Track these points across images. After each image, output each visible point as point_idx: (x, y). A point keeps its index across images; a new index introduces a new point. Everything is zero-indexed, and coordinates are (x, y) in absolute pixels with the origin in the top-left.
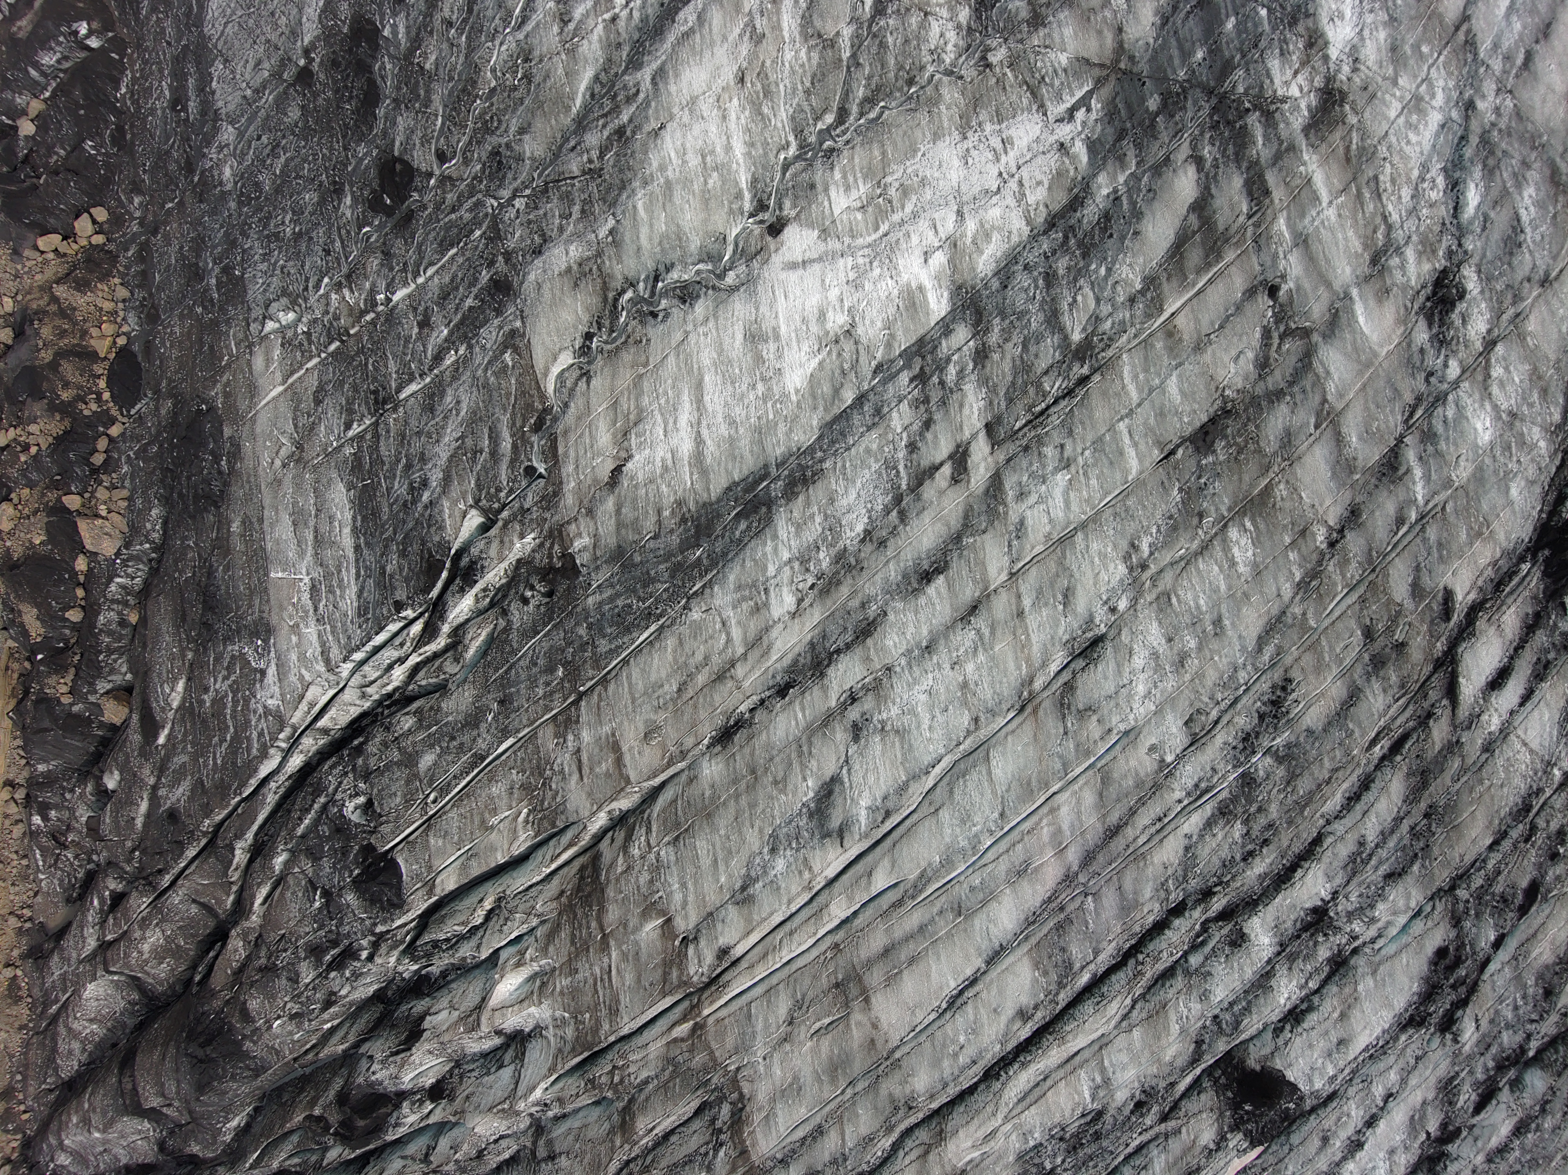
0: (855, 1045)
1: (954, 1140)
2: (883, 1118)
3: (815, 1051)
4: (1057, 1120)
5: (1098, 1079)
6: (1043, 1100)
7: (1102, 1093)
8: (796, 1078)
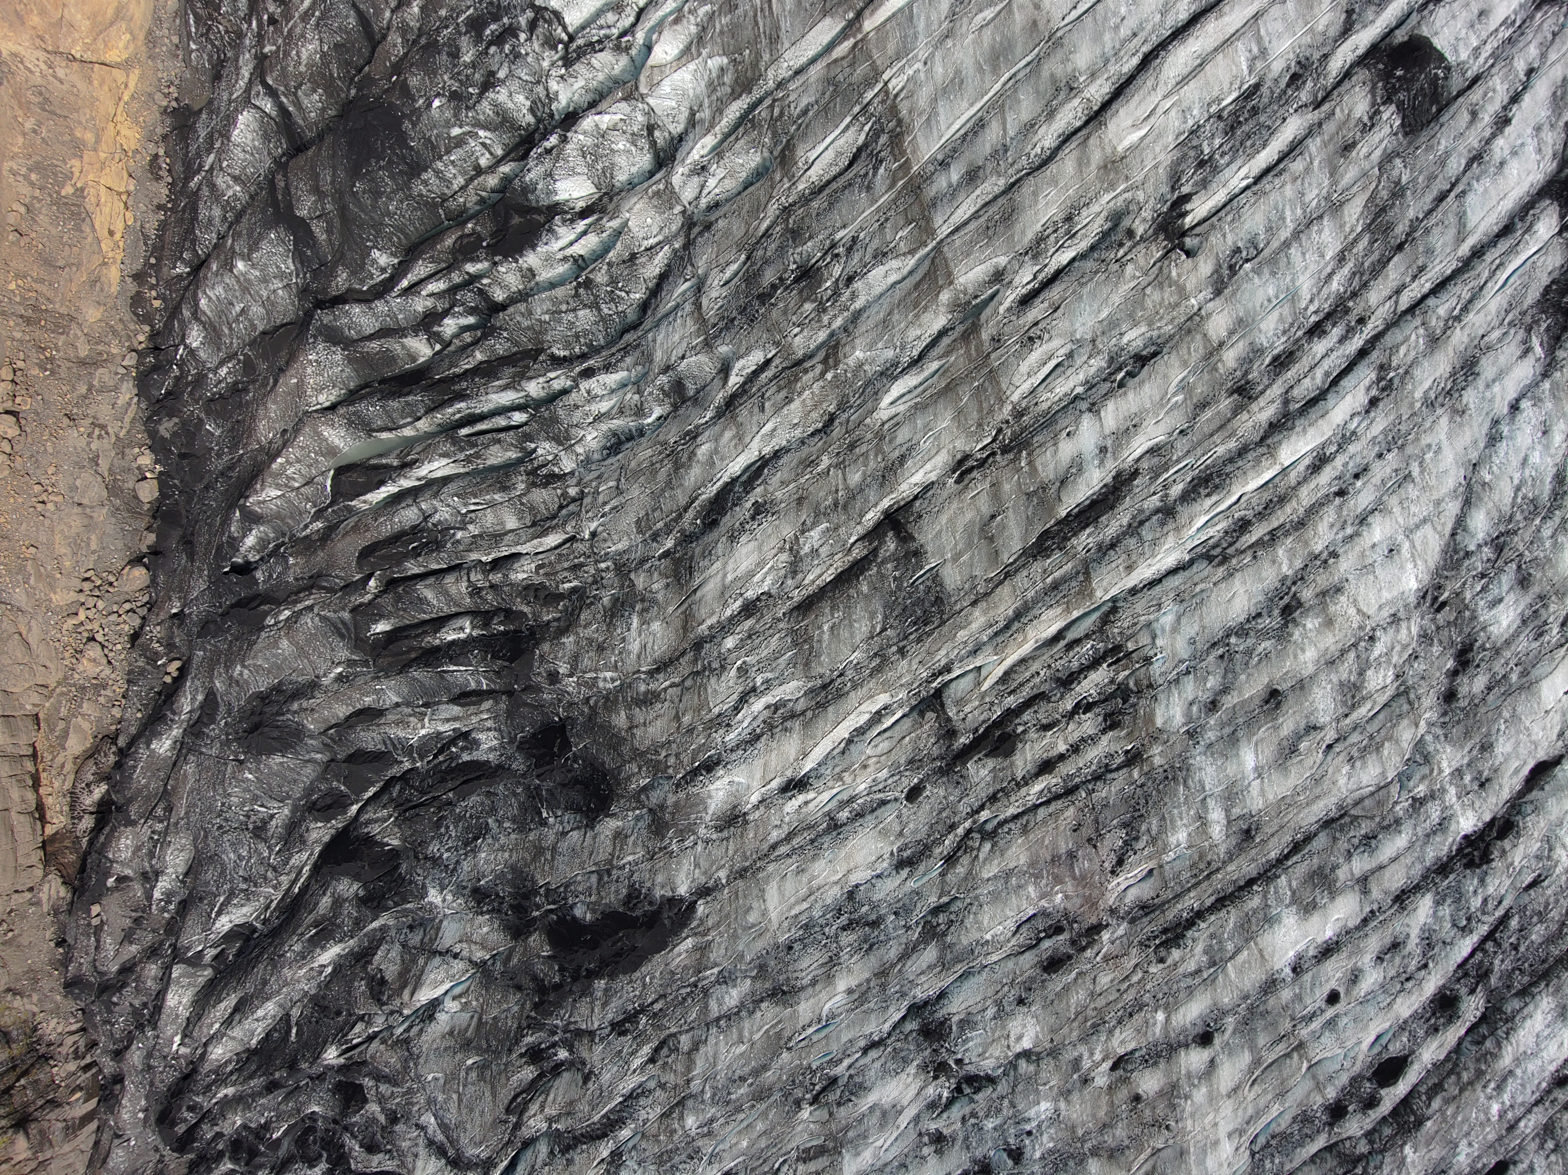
0: (1018, 29)
1: (1114, 120)
2: (1044, 102)
3: (977, 42)
4: (1215, 94)
5: (1255, 50)
6: (1202, 74)
7: (1259, 65)
8: (958, 72)
